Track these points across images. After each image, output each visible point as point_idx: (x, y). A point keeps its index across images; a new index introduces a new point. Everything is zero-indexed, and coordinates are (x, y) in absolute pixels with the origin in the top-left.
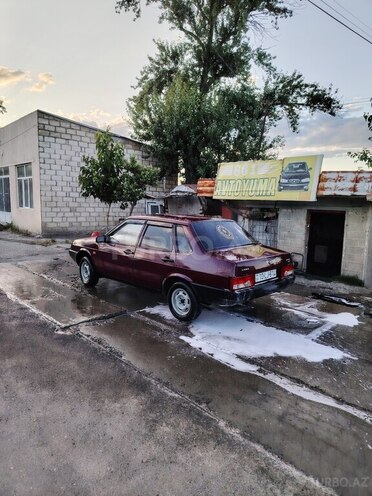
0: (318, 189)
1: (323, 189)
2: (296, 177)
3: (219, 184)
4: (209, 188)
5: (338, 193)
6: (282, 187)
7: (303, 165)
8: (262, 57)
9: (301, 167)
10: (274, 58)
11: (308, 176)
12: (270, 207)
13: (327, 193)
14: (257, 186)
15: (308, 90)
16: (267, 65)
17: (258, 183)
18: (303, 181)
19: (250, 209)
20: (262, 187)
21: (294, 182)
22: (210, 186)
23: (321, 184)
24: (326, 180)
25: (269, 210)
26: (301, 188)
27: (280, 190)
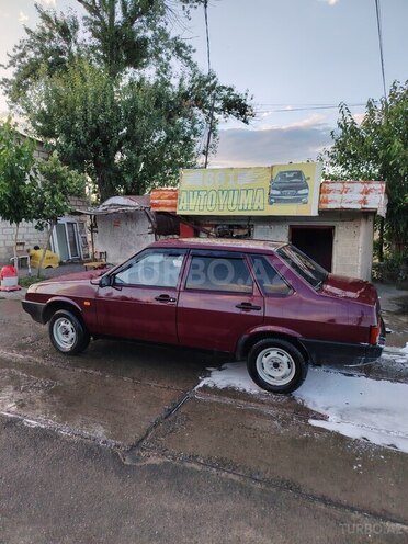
0: (320, 202)
1: (326, 202)
2: (290, 188)
3: (183, 196)
4: (169, 201)
5: (346, 206)
6: (273, 200)
7: (299, 174)
8: (179, 48)
9: (295, 177)
10: (194, 51)
11: (307, 187)
12: (242, 223)
13: (331, 206)
14: (239, 199)
15: (225, 93)
16: (186, 58)
17: (239, 194)
18: (300, 192)
19: (216, 226)
20: (246, 199)
21: (288, 195)
22: (170, 198)
23: (324, 196)
24: (329, 191)
25: (239, 227)
26: (299, 200)
27: (271, 203)
